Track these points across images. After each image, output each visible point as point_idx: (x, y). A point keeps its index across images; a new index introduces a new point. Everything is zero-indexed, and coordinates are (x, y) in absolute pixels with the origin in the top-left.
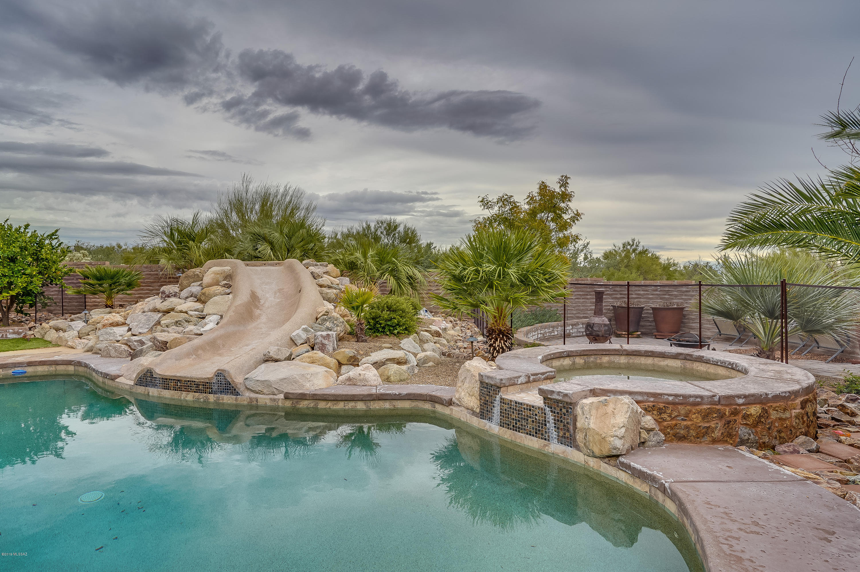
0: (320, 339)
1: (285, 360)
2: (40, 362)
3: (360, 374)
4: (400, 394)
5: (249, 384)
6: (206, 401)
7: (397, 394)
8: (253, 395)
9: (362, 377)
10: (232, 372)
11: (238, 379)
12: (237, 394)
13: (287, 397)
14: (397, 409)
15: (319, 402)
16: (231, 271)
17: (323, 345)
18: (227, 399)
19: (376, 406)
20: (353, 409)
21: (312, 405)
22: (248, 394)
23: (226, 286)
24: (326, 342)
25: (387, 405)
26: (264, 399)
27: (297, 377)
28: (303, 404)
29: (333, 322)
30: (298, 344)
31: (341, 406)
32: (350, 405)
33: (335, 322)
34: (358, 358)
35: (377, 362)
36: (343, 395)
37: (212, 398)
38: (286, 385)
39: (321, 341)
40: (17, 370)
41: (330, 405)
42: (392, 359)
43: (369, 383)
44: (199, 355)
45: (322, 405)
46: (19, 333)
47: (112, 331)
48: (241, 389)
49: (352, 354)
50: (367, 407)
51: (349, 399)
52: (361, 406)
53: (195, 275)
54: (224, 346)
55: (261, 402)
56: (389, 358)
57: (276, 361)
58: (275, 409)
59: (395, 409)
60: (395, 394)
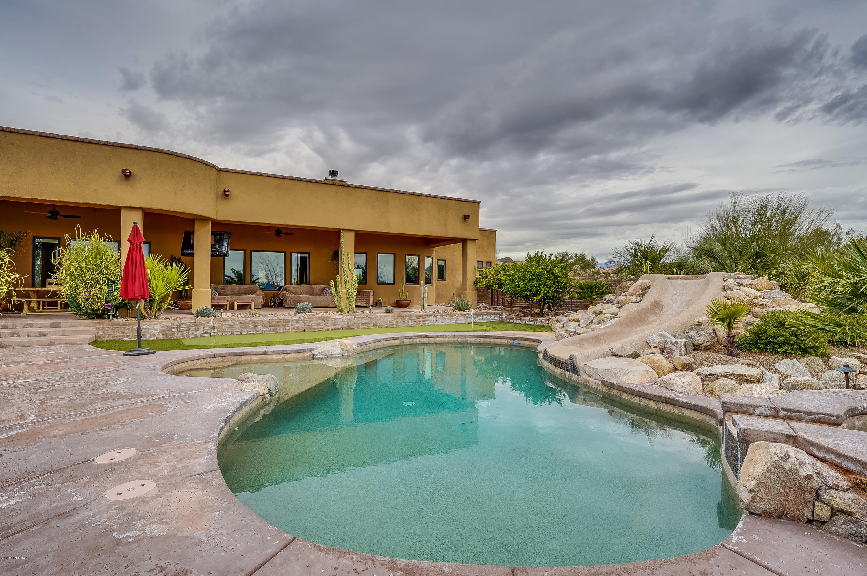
0: (669, 344)
1: (628, 356)
2: (527, 338)
3: (670, 379)
4: (687, 403)
5: (587, 369)
6: (565, 376)
7: (685, 402)
8: (587, 378)
9: (671, 381)
10: (578, 358)
11: (580, 364)
12: (579, 375)
13: (604, 383)
14: (686, 417)
15: (623, 393)
16: (650, 284)
17: (671, 350)
18: (574, 377)
19: (666, 408)
20: (646, 406)
21: (618, 394)
22: (585, 377)
23: (641, 296)
24: (674, 348)
25: (676, 410)
26: (592, 382)
27: (618, 370)
28: (614, 392)
29: (698, 332)
30: (652, 347)
31: (637, 400)
32: (644, 402)
33: (700, 332)
34: (692, 366)
35: (714, 374)
36: (638, 391)
37: (567, 374)
38: (607, 374)
39: (670, 346)
40: (517, 341)
41: (629, 397)
42: (738, 375)
43: (675, 388)
44: (582, 345)
45: (625, 396)
46: (542, 322)
47: (569, 325)
48: (581, 371)
49: (687, 362)
50: (658, 407)
51: (642, 396)
52: (652, 405)
53: (626, 287)
54: (605, 341)
55: (590, 384)
56: (734, 373)
57: (620, 356)
58: (597, 391)
59: (683, 416)
60: (683, 402)
